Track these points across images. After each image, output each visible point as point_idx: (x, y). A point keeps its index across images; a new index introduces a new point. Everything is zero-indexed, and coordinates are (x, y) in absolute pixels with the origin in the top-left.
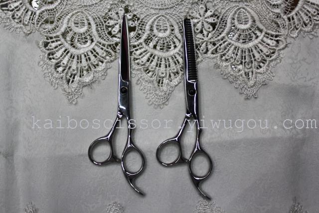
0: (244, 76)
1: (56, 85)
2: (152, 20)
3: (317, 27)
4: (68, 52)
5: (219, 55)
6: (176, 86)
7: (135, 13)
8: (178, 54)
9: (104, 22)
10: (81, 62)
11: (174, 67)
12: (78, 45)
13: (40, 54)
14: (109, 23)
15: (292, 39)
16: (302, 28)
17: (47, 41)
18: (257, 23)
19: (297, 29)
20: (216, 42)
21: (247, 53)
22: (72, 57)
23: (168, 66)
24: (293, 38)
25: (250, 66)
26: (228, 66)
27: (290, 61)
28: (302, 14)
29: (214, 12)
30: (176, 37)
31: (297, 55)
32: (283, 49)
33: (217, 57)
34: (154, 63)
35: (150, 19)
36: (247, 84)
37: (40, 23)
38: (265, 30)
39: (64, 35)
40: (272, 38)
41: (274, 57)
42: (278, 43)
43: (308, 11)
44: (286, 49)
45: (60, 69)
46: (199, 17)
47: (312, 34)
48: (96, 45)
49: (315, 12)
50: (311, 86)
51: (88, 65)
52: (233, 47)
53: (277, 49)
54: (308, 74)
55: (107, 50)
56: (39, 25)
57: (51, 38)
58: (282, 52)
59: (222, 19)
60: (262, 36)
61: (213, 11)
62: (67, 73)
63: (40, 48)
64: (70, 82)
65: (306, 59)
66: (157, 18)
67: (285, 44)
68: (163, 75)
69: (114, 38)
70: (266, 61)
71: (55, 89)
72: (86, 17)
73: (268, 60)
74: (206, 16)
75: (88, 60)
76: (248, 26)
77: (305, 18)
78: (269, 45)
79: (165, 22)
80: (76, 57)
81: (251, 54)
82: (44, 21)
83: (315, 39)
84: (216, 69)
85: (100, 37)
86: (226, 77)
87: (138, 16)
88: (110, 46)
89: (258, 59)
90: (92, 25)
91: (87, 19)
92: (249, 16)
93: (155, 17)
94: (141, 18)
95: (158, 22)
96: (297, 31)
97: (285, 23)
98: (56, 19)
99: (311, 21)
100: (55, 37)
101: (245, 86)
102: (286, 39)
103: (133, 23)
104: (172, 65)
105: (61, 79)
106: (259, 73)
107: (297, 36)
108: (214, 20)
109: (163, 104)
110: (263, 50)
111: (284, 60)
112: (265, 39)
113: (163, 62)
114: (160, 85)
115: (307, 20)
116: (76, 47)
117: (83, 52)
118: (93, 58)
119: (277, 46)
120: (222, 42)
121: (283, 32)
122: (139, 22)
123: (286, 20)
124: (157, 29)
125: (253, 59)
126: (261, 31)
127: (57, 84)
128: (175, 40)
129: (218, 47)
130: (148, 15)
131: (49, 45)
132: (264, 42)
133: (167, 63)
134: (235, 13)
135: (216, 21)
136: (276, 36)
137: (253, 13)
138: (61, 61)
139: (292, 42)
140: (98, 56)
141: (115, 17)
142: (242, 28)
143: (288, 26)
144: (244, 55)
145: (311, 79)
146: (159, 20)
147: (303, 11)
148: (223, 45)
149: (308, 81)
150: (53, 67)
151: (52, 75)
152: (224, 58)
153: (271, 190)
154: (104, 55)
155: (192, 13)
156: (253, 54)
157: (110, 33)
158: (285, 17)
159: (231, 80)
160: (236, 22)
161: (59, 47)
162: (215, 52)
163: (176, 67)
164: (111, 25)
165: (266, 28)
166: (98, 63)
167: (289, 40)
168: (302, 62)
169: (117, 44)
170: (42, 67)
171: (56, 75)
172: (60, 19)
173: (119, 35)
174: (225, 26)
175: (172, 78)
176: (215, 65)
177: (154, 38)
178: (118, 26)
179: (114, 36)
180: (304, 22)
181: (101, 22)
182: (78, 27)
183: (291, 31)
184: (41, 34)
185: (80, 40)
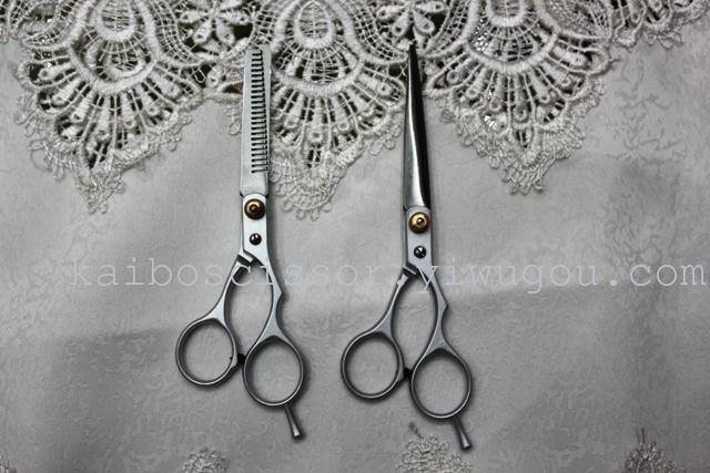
0: (512, 139)
1: (61, 171)
2: (291, 7)
3: (681, 21)
4: (88, 90)
5: (451, 90)
6: (350, 165)
8: (354, 88)
9: (174, 16)
10: (119, 112)
11: (345, 121)
12: (113, 71)
13: (20, 93)
15: (624, 49)
16: (647, 24)
17: (36, 62)
18: (538, 12)
19: (635, 26)
20: (444, 61)
21: (517, 86)
22: (98, 100)
23: (329, 117)
24: (624, 46)
25: (525, 115)
26: (473, 117)
27: (621, 102)
30: (349, 49)
31: (635, 89)
32: (603, 73)
33: (447, 95)
34: (295, 112)
35: (285, 6)
36: (519, 160)
37: (19, 20)
38: (557, 29)
39: (79, 47)
40: (575, 48)
41: (582, 93)
42: (590, 59)
44: (610, 73)
45: (71, 132)
47: (669, 39)
48: (155, 69)
50: (671, 160)
51: (137, 118)
52: (484, 70)
53: (589, 73)
54: (662, 132)
55: (182, 80)
56: (16, 25)
57: (47, 55)
58: (600, 80)
59: (456, 4)
60: (551, 44)
62: (87, 139)
63: (18, 79)
64: (97, 162)
65: (656, 98)
66: (302, 3)
67: (606, 63)
68: (319, 140)
69: (201, 55)
70: (562, 102)
71: (58, 181)
73: (567, 100)
75: (136, 106)
76: (517, 20)
78: (568, 64)
79: (321, 14)
80: (107, 102)
81: (527, 87)
82: (30, 15)
83: (675, 48)
84: (446, 123)
85: (166, 50)
86: (468, 143)
88: (190, 70)
89: (544, 98)
90: (146, 24)
91: (133, 9)
94: (263, 5)
95: (304, 14)
96: (635, 31)
97: (605, 12)
98: (58, 9)
99: (666, 7)
100: (57, 53)
101: (516, 165)
102: (607, 49)
103: (245, 15)
104: (340, 114)
105: (72, 155)
106: (547, 132)
107: (635, 44)
108: (438, 7)
109: (320, 209)
110: (555, 77)
111: (607, 99)
112: (558, 51)
113: (318, 109)
114: (313, 163)
115: (657, 5)
116: (109, 75)
117: (123, 88)
118: (147, 101)
119: (587, 68)
120: (457, 58)
121: (601, 33)
122: (260, 13)
123: (608, 4)
124: (302, 29)
125: (531, 99)
126: (549, 31)
127: (64, 167)
128: (348, 56)
129: (448, 71)
131: (42, 71)
132: (558, 59)
133: (328, 112)
135: (442, 9)
136: (586, 44)
138: (73, 110)
139: (623, 57)
140: (161, 97)
142: (504, 25)
143: (613, 20)
144: (509, 90)
145: (670, 145)
146: (307, 8)
148: (460, 66)
149: (665, 148)
150: (52, 126)
151: (50, 145)
152: (462, 99)
153: (583, 413)
156: (531, 88)
157: (189, 42)
159: (480, 148)
160: (489, 11)
161: (66, 77)
162: (441, 82)
163: (349, 120)
164: (191, 21)
165: (560, 24)
166: (162, 113)
167: (615, 53)
168: (648, 104)
169: (206, 68)
170: (27, 127)
171: (60, 145)
172: (69, 9)
173: (213, 46)
174: (464, 21)
175: (341, 146)
176: (444, 113)
177: (295, 51)
178: (208, 24)
179: (198, 49)
180: (650, 9)
181: (169, 15)
182: (112, 27)
183: (621, 30)
184: (22, 45)
185: (118, 59)
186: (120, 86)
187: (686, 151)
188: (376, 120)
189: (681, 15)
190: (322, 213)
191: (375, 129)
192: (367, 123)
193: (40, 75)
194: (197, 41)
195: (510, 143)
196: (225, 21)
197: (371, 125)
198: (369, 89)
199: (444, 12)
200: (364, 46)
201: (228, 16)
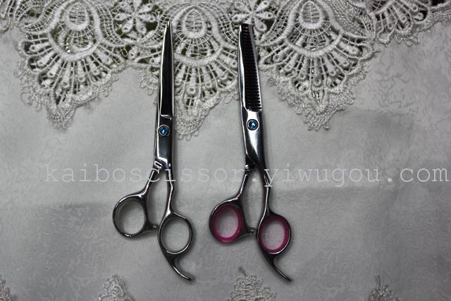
0: (311, 96)
2: (181, 13)
3: (418, 30)
4: (58, 58)
5: (274, 65)
6: (211, 108)
7: (157, 3)
8: (216, 62)
9: (111, 16)
10: (76, 72)
11: (210, 82)
13: (20, 58)
14: (118, 17)
15: (382, 45)
16: (397, 30)
17: (29, 41)
18: (331, 21)
19: (390, 31)
20: (271, 48)
21: (316, 64)
22: (64, 65)
23: (200, 79)
24: (383, 43)
25: (320, 82)
26: (287, 82)
27: (379, 78)
28: (397, 11)
29: (271, 4)
30: (215, 39)
31: (388, 69)
32: (369, 59)
33: (272, 68)
34: (180, 75)
35: (178, 12)
36: (314, 109)
37: (20, 16)
38: (342, 31)
39: (55, 33)
40: (352, 43)
41: (355, 71)
42: (361, 50)
43: (405, 6)
44: (373, 59)
45: (47, 82)
46: (248, 11)
47: (410, 40)
48: (98, 48)
49: (415, 8)
50: (408, 114)
51: (86, 76)
52: (296, 55)
53: (360, 59)
54: (404, 96)
55: (114, 55)
56: (18, 19)
57: (35, 37)
58: (367, 63)
59: (281, 15)
60: (338, 41)
61: (268, 3)
62: (56, 87)
63: (18, 51)
64: (61, 101)
65: (401, 75)
66: (188, 11)
67: (370, 53)
68: (193, 93)
69: (126, 40)
70: (343, 76)
71: (38, 111)
72: (88, 8)
73: (346, 74)
74: (258, 9)
75: (86, 69)
76: (318, 25)
77: (401, 16)
78: (348, 53)
79: (198, 18)
80: (69, 65)
81: (322, 66)
82: (28, 13)
83: (414, 46)
84: (271, 86)
85: (105, 37)
86: (283, 98)
87: (161, 7)
88: (119, 49)
89: (332, 73)
90: (95, 20)
91: (88, 12)
92: (320, 11)
93: (185, 10)
94: (164, 11)
95: (188, 17)
96: (389, 34)
97: (372, 22)
98: (44, 10)
99: (409, 20)
100: (41, 36)
101: (312, 113)
102: (372, 45)
103: (153, 17)
104: (207, 78)
105: (47, 97)
106: (333, 93)
107: (389, 42)
108: (269, 16)
109: (192, 134)
110: (339, 61)
111: (370, 76)
112: (342, 45)
113: (193, 74)
114: (189, 106)
115: (404, 19)
116: (72, 50)
117: (79, 58)
118: (93, 66)
119: (359, 55)
120: (280, 47)
121: (368, 34)
122: (162, 16)
123: (374, 17)
124: (187, 26)
125: (324, 73)
126: (337, 33)
127: (41, 104)
128: (213, 43)
129: (274, 54)
130: (174, 6)
131: (32, 46)
132: (342, 49)
133: (199, 76)
134: (301, 6)
135: (272, 17)
136: (359, 41)
137: (325, 6)
138: (49, 70)
139: (382, 50)
140: (101, 64)
141: (128, 8)
142: (309, 28)
143: (377, 28)
144: (311, 67)
146: (191, 14)
147: (397, 7)
148: (282, 52)
149: (405, 106)
150: (36, 79)
151: (34, 90)
152: (282, 71)
154: (109, 63)
155: (239, 5)
156: (325, 66)
157: (119, 32)
158: (372, 14)
159: (291, 101)
160: (301, 19)
161: (46, 51)
162: (269, 61)
163: (212, 81)
164: (121, 19)
165: (344, 28)
166: (101, 74)
167: (377, 47)
168: (396, 79)
169: (129, 48)
170: (21, 79)
171: (40, 90)
172: (50, 11)
173: (133, 35)
174: (285, 25)
175: (206, 97)
176: (269, 80)
177: (182, 39)
178: (131, 22)
179: (125, 36)
180: (399, 21)
181: (108, 16)
182: (74, 22)
183: (381, 34)
184: (21, 30)
185: (77, 41)
186: (77, 57)
187: (418, 108)
188: (229, 82)
189: (418, 26)
190: (193, 137)
191: (227, 88)
192: (223, 84)
193: (30, 48)
194: (124, 31)
195: (310, 99)
196: (141, 20)
197: (225, 85)
198: (225, 64)
199: (273, 19)
200: (223, 37)
201: (143, 17)
